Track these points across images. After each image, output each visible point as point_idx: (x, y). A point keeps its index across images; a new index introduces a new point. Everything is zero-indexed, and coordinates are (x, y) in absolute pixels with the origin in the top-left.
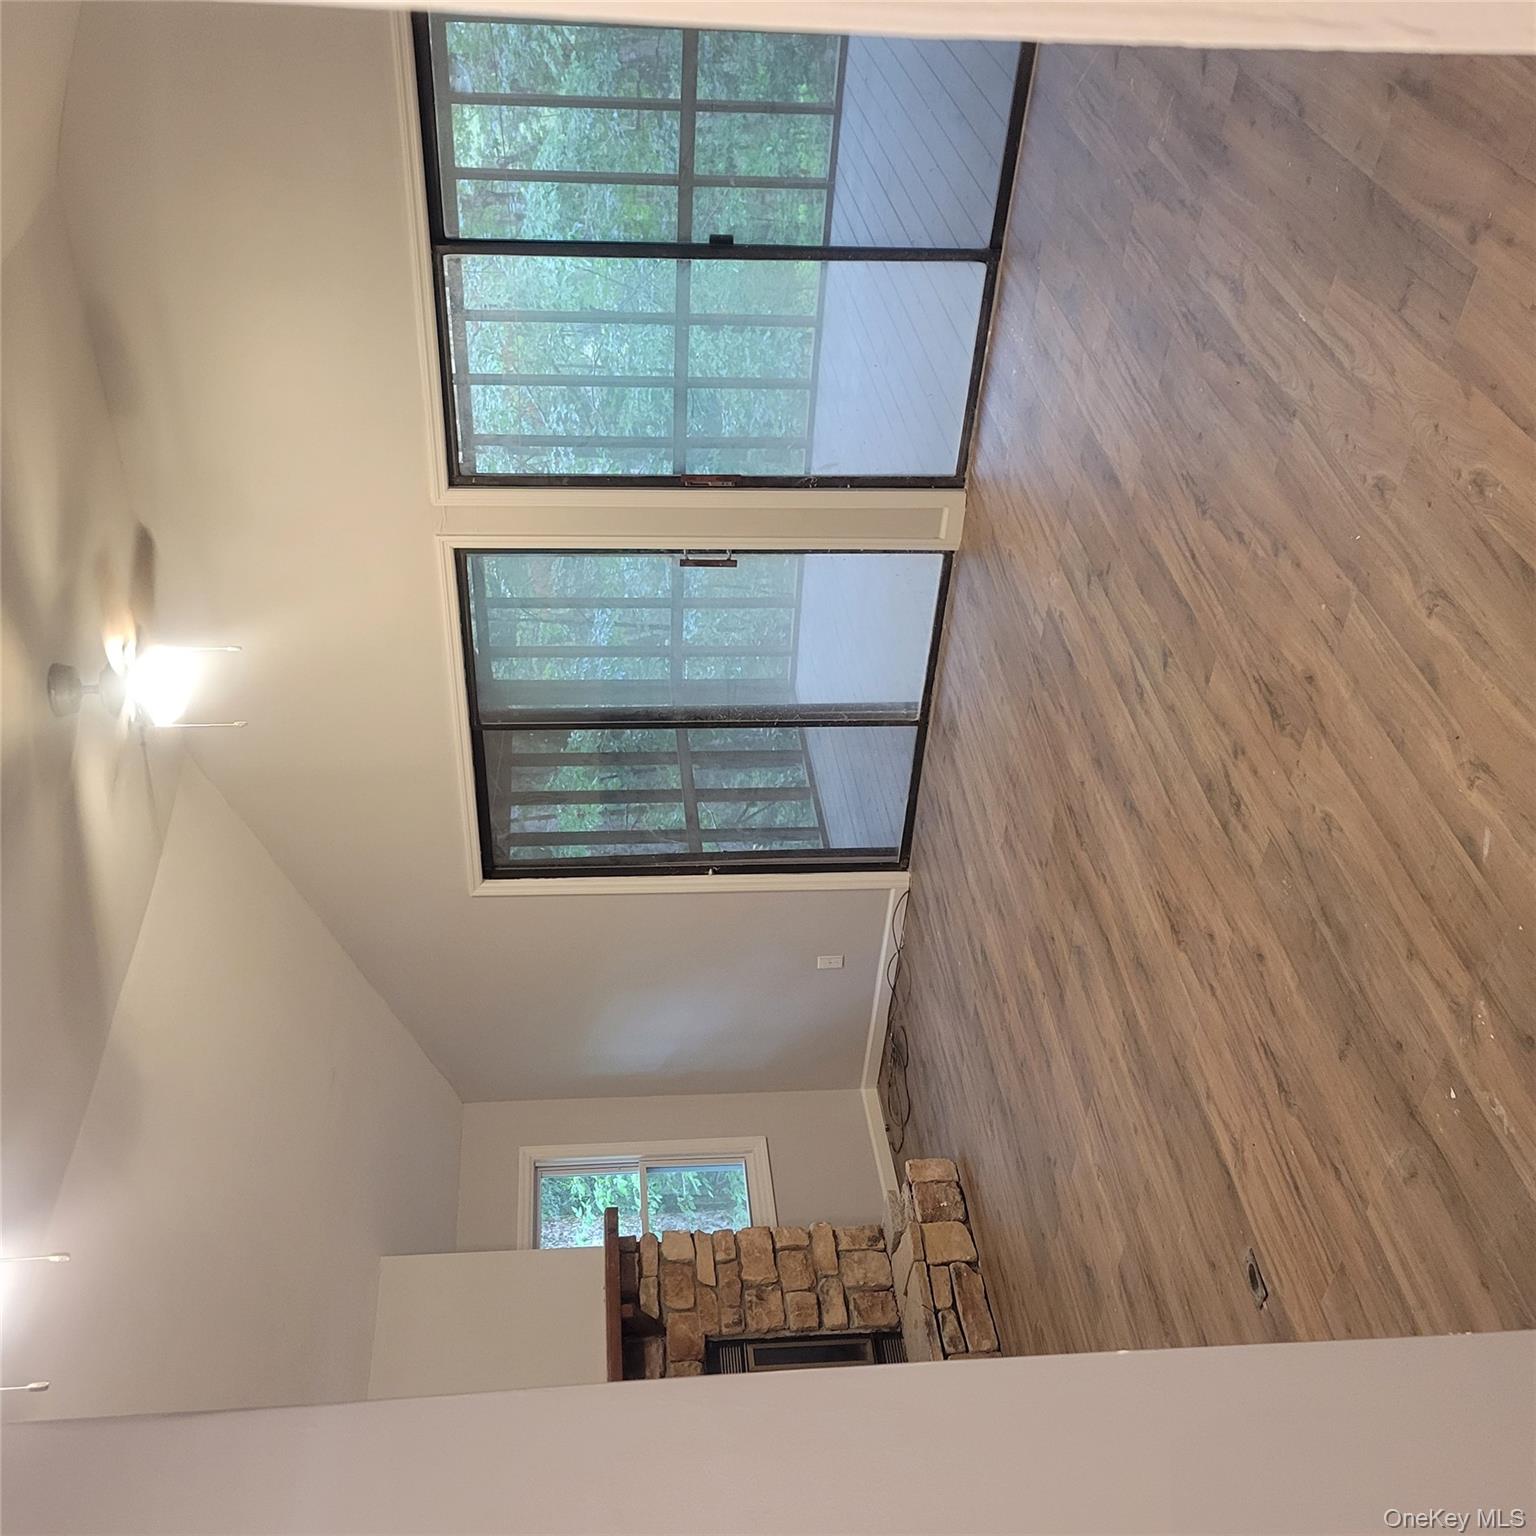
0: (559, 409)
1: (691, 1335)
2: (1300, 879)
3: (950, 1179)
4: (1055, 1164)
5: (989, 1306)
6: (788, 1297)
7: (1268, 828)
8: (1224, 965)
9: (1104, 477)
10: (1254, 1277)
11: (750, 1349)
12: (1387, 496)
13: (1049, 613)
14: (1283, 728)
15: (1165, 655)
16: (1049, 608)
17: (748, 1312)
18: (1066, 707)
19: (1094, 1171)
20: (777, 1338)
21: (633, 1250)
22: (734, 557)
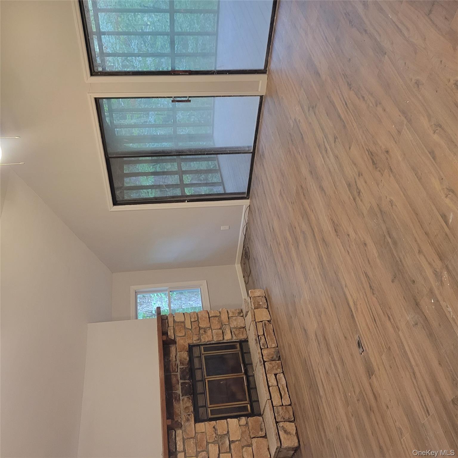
0: (135, 41)
1: (184, 344)
2: (380, 221)
3: (263, 295)
4: (295, 297)
5: (274, 334)
6: (213, 331)
7: (370, 202)
8: (353, 245)
9: (315, 73)
10: (359, 344)
11: (202, 347)
12: (420, 87)
13: (295, 120)
14: (376, 168)
15: (335, 138)
16: (295, 118)
17: (201, 336)
18: (300, 152)
19: (308, 302)
20: (210, 344)
21: (166, 319)
22: (190, 99)
